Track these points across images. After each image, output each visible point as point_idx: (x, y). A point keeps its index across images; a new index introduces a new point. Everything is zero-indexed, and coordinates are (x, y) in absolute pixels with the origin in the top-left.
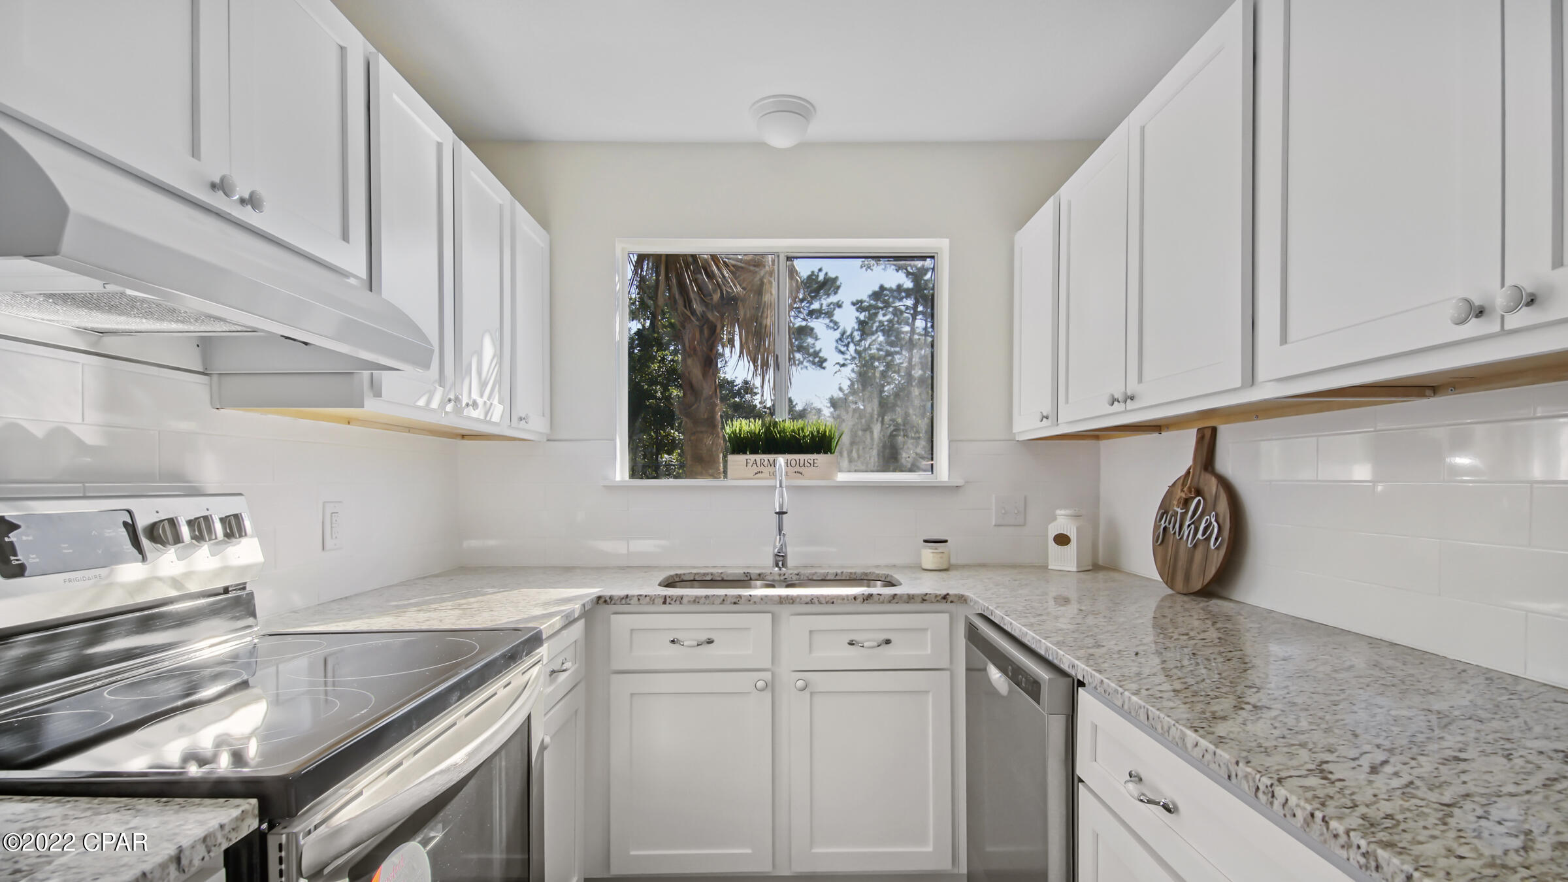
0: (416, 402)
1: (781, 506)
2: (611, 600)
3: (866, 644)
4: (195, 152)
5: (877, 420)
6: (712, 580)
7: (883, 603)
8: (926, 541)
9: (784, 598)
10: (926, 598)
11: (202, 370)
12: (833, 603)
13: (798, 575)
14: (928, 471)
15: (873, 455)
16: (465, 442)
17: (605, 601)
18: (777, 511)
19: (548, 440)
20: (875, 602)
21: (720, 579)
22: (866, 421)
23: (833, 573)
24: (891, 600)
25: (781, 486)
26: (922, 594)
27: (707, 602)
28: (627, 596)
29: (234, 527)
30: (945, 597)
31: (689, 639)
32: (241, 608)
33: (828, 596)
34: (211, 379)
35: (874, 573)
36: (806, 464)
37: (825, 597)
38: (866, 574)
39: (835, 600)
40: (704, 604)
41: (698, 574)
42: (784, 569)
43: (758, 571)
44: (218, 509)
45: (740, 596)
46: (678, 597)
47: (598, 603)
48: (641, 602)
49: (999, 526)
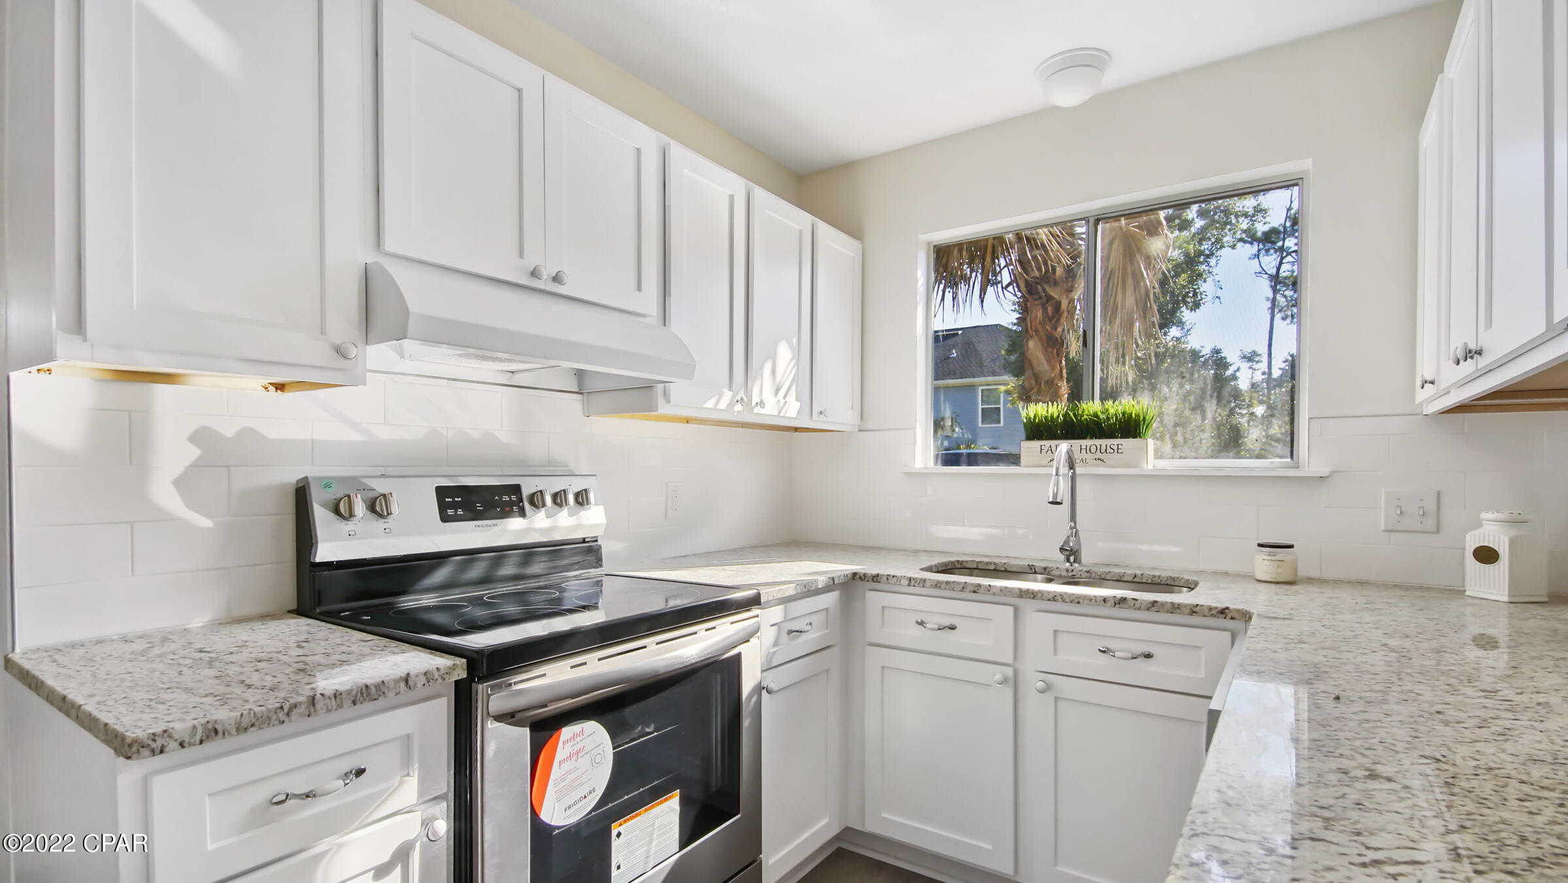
0: (703, 405)
1: (1055, 496)
2: (865, 578)
3: (1117, 654)
4: (521, 255)
5: (1211, 396)
6: (995, 570)
7: (1139, 609)
8: (1260, 545)
9: (1025, 591)
10: (1197, 609)
11: (577, 391)
12: (1078, 603)
13: (1088, 572)
14: (1287, 457)
15: (1207, 437)
16: (797, 434)
17: (860, 578)
18: (1051, 500)
19: (860, 431)
20: (1130, 608)
21: (1003, 569)
22: (1196, 398)
23: (1131, 574)
24: (1150, 607)
25: (1057, 474)
26: (1192, 605)
27: (948, 587)
28: (878, 575)
29: (582, 498)
30: (1223, 612)
31: (932, 621)
32: (592, 554)
33: (1073, 594)
34: (583, 397)
35: (1182, 578)
36: (1109, 450)
37: (1070, 595)
38: (1173, 579)
39: (1081, 601)
40: (945, 589)
41: (981, 562)
42: (1076, 565)
43: (1044, 565)
44: (575, 486)
45: (979, 585)
46: (921, 580)
47: (853, 579)
48: (890, 581)
49: (1390, 531)
